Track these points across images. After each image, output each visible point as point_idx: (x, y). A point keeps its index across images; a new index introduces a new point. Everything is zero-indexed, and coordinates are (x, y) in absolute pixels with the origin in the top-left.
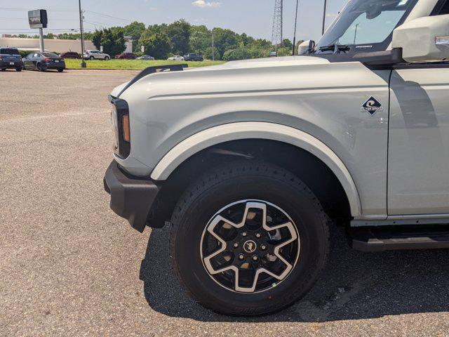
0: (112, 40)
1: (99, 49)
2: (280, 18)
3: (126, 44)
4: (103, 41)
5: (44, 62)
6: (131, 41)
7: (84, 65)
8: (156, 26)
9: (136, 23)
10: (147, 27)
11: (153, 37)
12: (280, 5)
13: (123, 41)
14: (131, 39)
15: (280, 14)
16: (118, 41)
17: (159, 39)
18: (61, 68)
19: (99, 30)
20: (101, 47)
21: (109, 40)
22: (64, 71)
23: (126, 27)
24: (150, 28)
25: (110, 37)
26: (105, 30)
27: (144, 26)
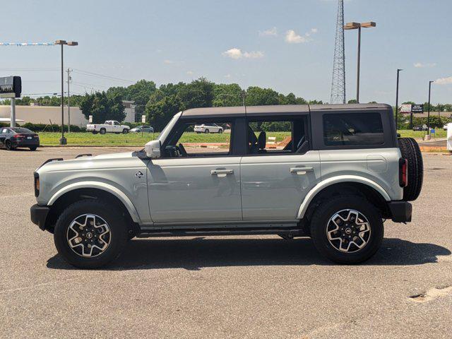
0: (107, 107)
1: (88, 119)
2: (341, 72)
3: (126, 111)
4: (95, 107)
5: (14, 139)
6: (134, 107)
7: (64, 142)
8: (170, 85)
9: (144, 82)
10: (158, 87)
11: (162, 103)
12: (341, 55)
13: (122, 108)
14: (134, 104)
15: (341, 66)
16: (115, 107)
17: (170, 105)
18: (34, 146)
19: (90, 94)
20: (91, 117)
21: (102, 107)
22: (38, 149)
23: (130, 87)
24: (163, 88)
25: (104, 102)
26: (98, 94)
27: (155, 86)
